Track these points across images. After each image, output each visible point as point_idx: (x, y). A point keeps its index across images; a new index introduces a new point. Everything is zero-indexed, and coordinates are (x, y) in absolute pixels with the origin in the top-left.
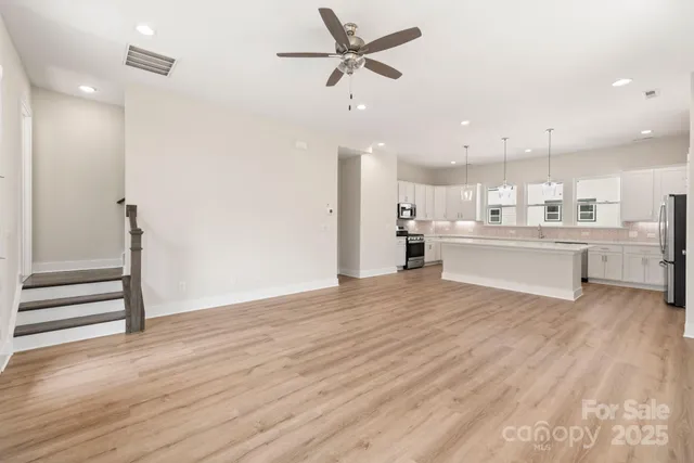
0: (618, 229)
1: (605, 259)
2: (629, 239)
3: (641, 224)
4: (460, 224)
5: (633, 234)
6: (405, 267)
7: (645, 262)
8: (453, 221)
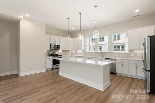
0: (127, 53)
1: (122, 65)
2: (131, 57)
3: (135, 51)
4: (78, 51)
5: (132, 55)
6: (53, 68)
7: (137, 67)
8: (76, 51)
